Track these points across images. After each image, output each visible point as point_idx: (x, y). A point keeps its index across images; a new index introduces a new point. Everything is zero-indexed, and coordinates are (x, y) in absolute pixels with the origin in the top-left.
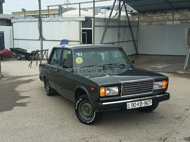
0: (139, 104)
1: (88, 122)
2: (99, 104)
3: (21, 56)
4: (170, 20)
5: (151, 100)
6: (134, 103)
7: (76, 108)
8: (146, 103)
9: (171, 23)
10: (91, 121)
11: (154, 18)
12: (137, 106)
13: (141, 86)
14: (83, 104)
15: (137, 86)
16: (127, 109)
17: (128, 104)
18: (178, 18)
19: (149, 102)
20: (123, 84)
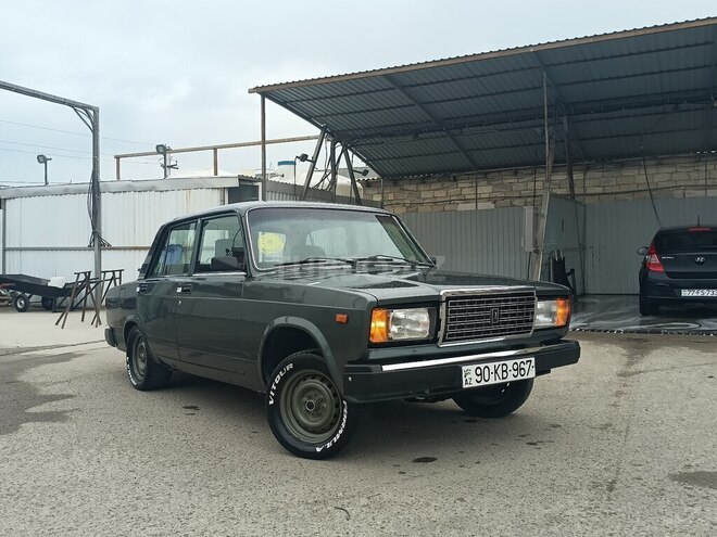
0: (499, 371)
1: (318, 450)
2: (369, 370)
3: (30, 297)
4: (466, 201)
5: (533, 359)
6: (482, 366)
7: (271, 402)
8: (519, 369)
9: (470, 207)
10: (329, 445)
11: (423, 195)
12: (492, 376)
13: (500, 308)
14: (298, 383)
15: (488, 309)
16: (465, 386)
17: (464, 368)
18: (487, 196)
19: (526, 367)
20: (448, 299)
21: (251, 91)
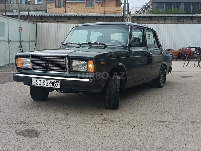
6: (39, 80)
8: (53, 84)
12: (42, 84)
13: (49, 61)
15: (45, 61)
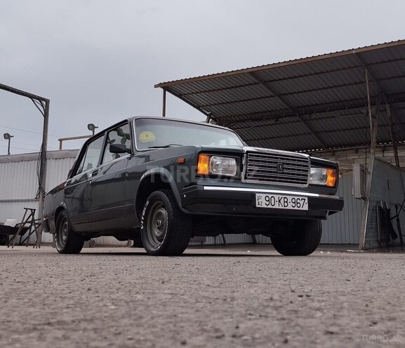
2: (196, 188)
5: (306, 199)
6: (270, 196)
8: (296, 203)
12: (277, 203)
13: (283, 163)
15: (276, 163)
16: (257, 206)
17: (257, 196)
19: (302, 202)
20: (248, 152)
21: (156, 86)
